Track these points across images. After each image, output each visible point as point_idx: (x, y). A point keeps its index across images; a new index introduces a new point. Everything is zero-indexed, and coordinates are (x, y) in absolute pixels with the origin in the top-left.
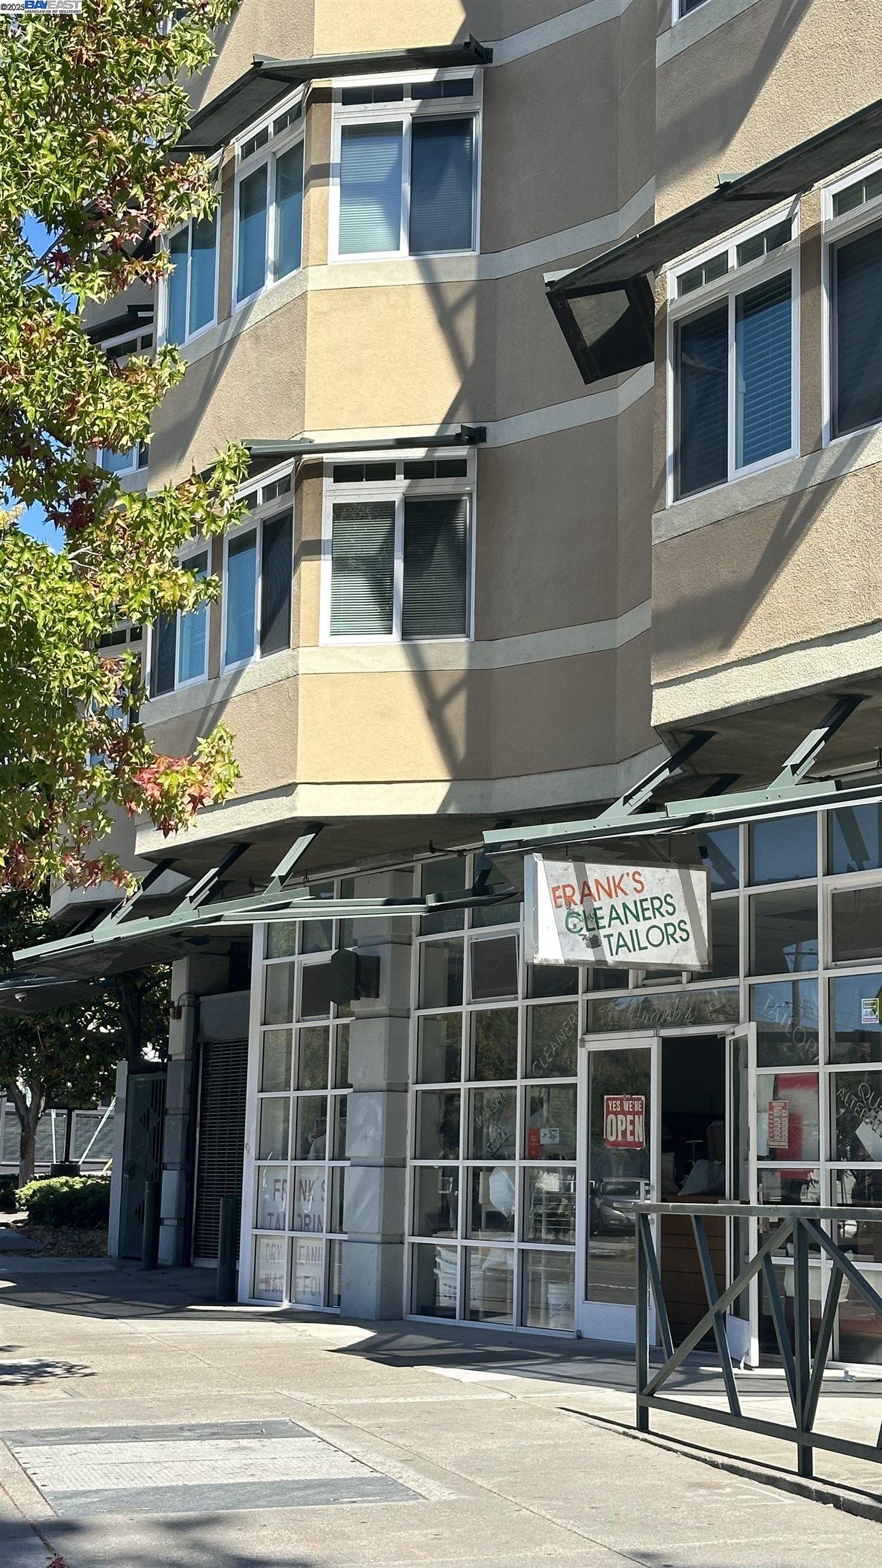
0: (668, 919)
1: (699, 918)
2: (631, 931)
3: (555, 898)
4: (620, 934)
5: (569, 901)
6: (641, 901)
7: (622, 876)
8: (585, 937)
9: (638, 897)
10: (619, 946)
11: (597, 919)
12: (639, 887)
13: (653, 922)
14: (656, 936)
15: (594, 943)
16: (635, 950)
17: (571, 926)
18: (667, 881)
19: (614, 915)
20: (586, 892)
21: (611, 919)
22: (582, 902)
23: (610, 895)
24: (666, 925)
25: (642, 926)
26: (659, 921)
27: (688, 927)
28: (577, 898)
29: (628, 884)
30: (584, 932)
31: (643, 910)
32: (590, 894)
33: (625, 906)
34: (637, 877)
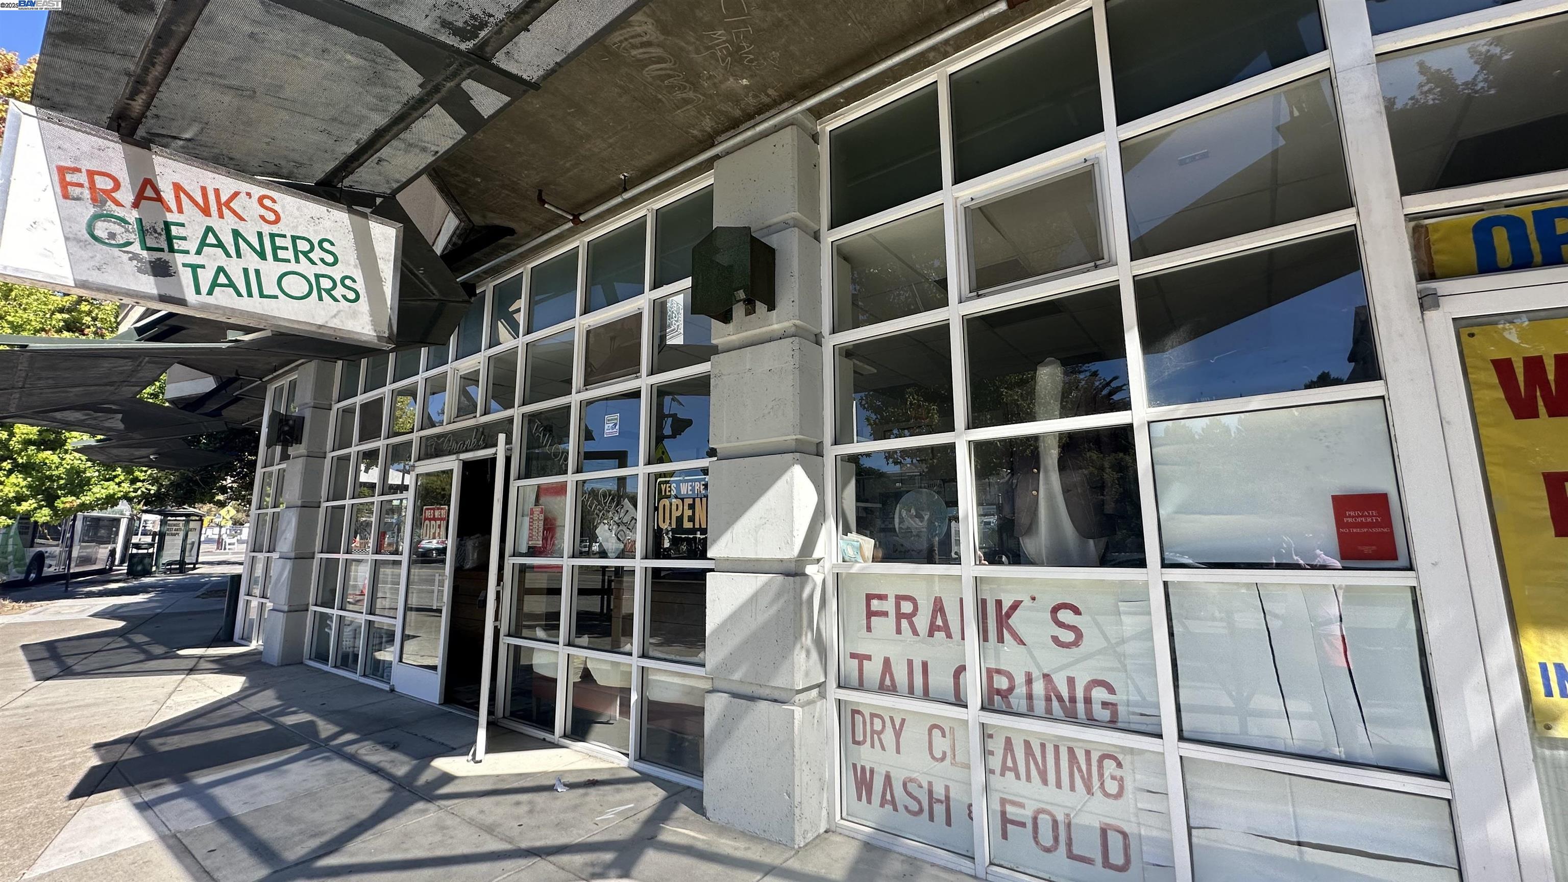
0: (322, 269)
1: (380, 280)
2: (246, 271)
3: (64, 185)
4: (220, 270)
5: (99, 198)
6: (272, 236)
7: (236, 194)
8: (135, 257)
9: (266, 229)
10: (214, 284)
11: (170, 239)
12: (271, 217)
13: (292, 266)
14: (295, 285)
15: (161, 269)
16: (250, 295)
17: (98, 233)
18: (327, 224)
19: (211, 239)
20: (149, 192)
21: (203, 243)
22: (136, 205)
23: (206, 212)
24: (317, 276)
25: (271, 270)
26: (304, 266)
27: (360, 286)
28: (126, 195)
29: (248, 206)
30: (136, 248)
31: (275, 249)
32: (159, 198)
33: (236, 234)
34: (267, 202)
